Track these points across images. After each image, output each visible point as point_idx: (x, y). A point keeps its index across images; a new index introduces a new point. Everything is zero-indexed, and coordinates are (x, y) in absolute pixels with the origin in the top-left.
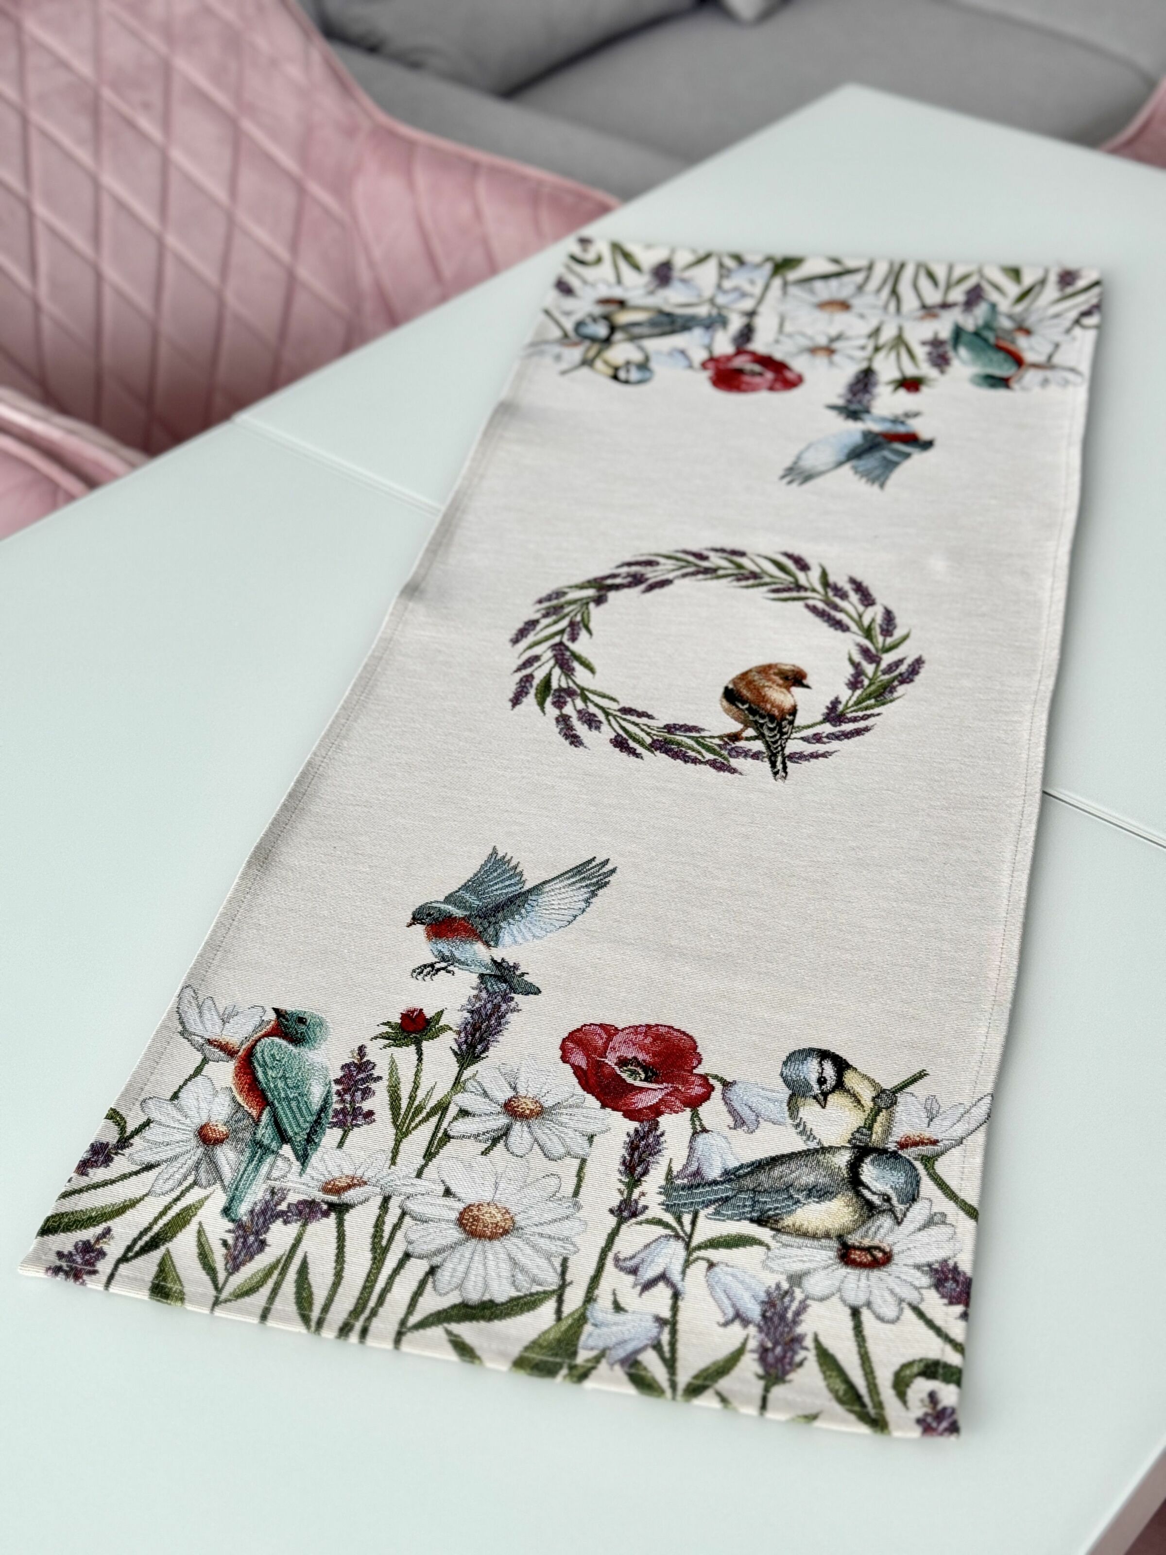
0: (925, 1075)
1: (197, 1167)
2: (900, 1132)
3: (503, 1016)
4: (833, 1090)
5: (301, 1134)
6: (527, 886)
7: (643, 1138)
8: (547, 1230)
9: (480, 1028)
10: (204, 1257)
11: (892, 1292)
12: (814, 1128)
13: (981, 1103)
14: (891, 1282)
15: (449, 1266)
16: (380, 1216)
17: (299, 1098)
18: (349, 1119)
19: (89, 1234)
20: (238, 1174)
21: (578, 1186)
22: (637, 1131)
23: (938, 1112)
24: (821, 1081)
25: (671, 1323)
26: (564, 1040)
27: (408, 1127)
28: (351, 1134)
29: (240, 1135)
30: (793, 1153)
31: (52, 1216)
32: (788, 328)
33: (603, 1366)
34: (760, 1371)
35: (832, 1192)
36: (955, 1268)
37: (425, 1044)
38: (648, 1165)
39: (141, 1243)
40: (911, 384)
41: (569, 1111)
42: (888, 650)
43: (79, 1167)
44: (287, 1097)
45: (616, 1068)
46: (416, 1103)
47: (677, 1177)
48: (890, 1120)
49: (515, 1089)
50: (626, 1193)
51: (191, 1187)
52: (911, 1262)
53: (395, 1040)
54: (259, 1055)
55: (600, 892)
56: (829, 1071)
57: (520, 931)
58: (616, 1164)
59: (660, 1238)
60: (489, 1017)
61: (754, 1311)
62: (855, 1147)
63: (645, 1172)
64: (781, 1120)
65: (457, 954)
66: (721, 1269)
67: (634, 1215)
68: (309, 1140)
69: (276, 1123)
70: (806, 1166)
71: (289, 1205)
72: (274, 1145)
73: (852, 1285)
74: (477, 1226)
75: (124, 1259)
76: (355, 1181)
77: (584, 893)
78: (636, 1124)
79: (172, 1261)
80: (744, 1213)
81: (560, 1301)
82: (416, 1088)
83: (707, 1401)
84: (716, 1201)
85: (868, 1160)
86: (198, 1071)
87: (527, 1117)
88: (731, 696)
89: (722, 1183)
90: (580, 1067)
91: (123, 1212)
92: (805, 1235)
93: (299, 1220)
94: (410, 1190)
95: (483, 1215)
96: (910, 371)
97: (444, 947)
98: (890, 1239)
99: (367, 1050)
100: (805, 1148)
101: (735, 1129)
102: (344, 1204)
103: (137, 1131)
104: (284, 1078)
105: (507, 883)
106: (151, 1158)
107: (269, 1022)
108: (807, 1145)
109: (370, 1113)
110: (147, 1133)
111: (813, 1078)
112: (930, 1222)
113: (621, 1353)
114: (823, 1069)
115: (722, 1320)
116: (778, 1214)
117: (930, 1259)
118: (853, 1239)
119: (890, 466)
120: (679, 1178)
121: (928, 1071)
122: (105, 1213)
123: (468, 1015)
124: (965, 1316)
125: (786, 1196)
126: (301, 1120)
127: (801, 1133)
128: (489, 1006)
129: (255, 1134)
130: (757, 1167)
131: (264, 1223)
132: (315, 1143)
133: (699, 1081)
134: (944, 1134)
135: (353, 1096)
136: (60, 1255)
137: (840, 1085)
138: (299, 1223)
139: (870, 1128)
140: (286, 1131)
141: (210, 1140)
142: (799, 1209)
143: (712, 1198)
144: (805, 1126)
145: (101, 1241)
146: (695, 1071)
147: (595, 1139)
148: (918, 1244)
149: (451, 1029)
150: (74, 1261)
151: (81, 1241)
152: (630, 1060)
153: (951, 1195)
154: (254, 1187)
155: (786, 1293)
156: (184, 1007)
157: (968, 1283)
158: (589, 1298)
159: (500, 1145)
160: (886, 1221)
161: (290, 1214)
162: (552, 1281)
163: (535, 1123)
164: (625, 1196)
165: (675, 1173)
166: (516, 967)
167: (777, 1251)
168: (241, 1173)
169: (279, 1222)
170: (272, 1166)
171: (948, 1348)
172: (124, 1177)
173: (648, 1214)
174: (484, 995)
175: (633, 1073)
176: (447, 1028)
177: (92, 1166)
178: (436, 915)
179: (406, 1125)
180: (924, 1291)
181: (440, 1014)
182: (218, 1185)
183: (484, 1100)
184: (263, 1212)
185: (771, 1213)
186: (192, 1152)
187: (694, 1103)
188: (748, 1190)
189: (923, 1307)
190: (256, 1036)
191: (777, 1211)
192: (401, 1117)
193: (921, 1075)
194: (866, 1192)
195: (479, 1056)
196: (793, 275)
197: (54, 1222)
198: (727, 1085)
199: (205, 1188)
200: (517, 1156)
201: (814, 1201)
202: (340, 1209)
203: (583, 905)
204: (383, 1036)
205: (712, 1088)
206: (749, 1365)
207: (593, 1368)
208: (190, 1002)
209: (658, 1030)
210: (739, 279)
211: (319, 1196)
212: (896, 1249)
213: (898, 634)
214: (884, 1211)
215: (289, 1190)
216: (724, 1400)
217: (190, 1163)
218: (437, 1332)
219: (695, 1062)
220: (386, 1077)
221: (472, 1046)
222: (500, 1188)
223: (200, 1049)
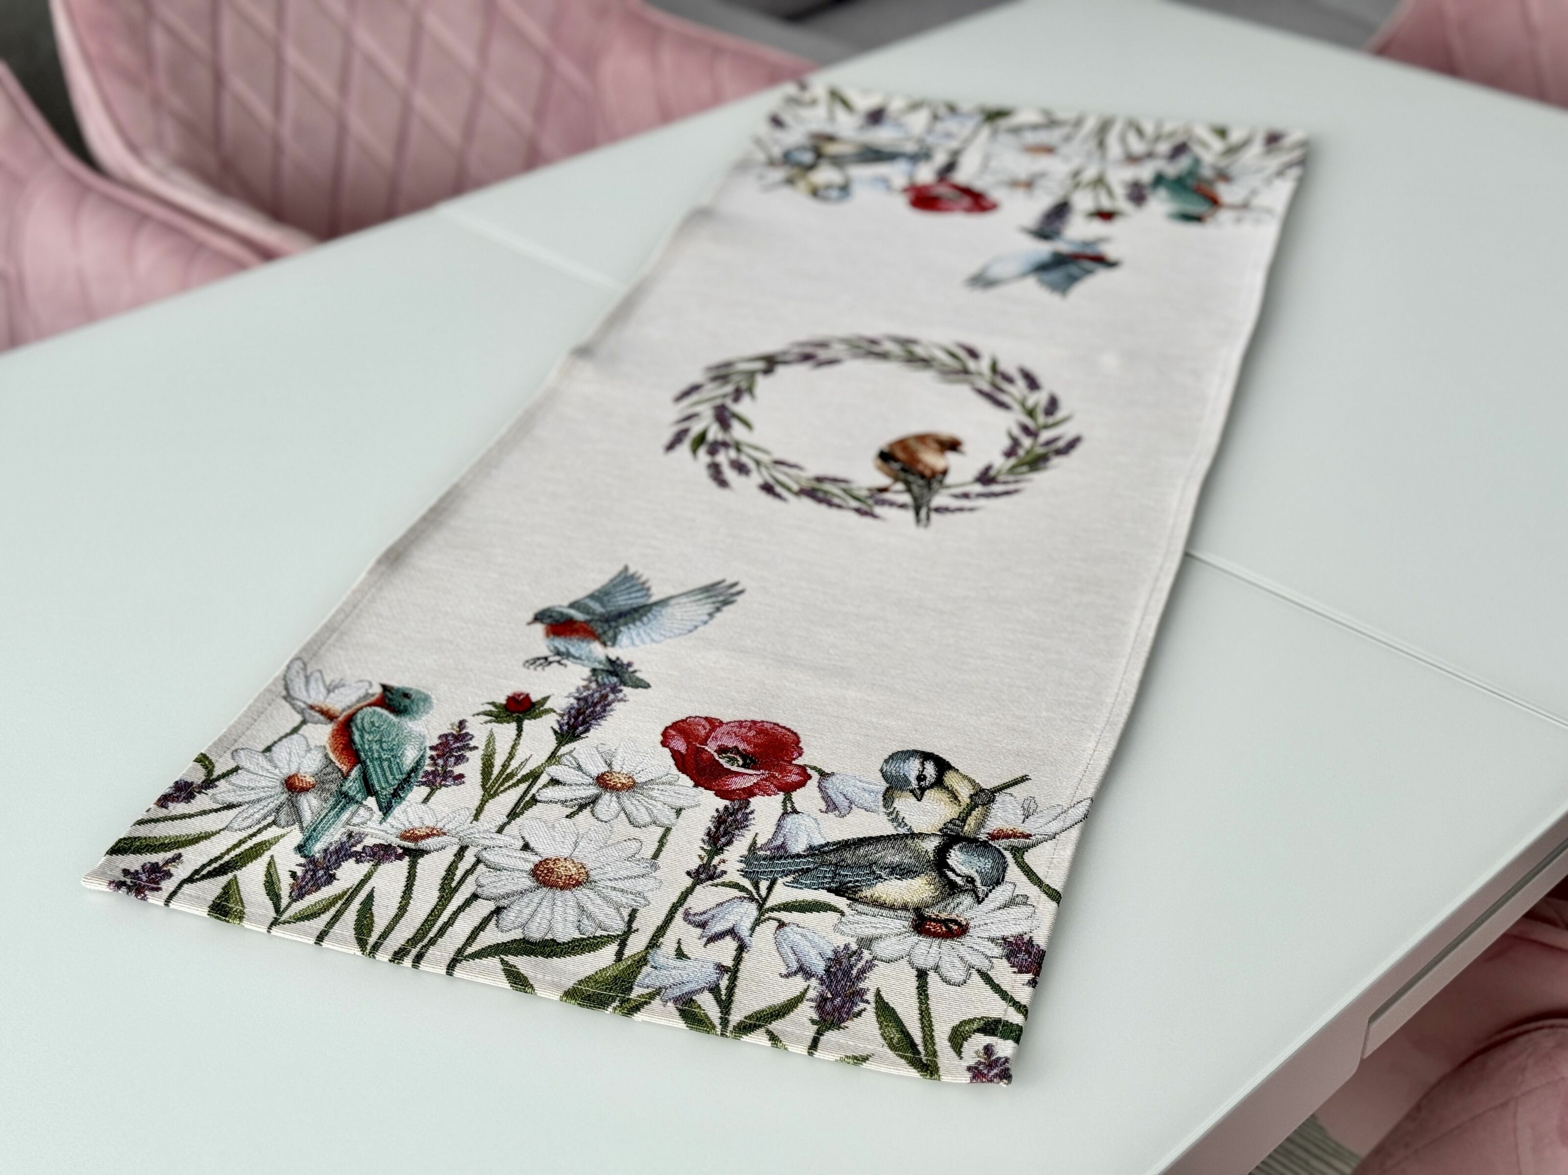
0: (1027, 779)
1: (278, 810)
2: (994, 824)
3: (609, 704)
4: (932, 786)
5: (388, 789)
6: (653, 599)
7: (731, 814)
8: (620, 885)
9: (584, 712)
10: (271, 886)
11: (962, 958)
12: (906, 816)
13: (1079, 805)
14: (963, 951)
15: (516, 908)
16: (454, 861)
17: (392, 759)
18: (439, 780)
19: (159, 858)
20: (318, 818)
21: (659, 851)
22: (726, 808)
23: (1034, 811)
24: (921, 778)
25: (733, 972)
26: (667, 728)
27: (497, 790)
28: (438, 792)
29: (327, 786)
30: (881, 836)
31: (124, 839)
32: (993, 164)
33: (657, 1002)
34: (816, 1017)
35: (917, 872)
36: (1031, 940)
37: (527, 723)
38: (733, 837)
39: (209, 868)
40: (1106, 216)
41: (661, 787)
42: (1046, 427)
43: (159, 800)
44: (380, 758)
45: (716, 755)
46: (509, 771)
47: (761, 849)
48: (985, 816)
49: (610, 765)
50: (706, 859)
51: (269, 825)
52: (986, 935)
53: (496, 717)
54: (359, 721)
55: (726, 609)
56: (930, 770)
57: (639, 635)
58: (701, 833)
59: (734, 899)
60: (595, 705)
61: (819, 967)
62: (945, 834)
63: (729, 843)
64: (874, 808)
65: (572, 650)
66: (792, 929)
67: (711, 878)
68: (395, 794)
69: (365, 779)
70: (893, 848)
71: (364, 848)
72: (359, 797)
73: (922, 951)
74: (550, 877)
75: (190, 880)
76: (435, 832)
77: (709, 608)
78: (727, 802)
79: (237, 886)
80: (823, 883)
81: (623, 945)
82: (511, 756)
83: (759, 1038)
84: (795, 872)
85: (956, 847)
86: (295, 730)
87: (618, 790)
88: (885, 457)
89: (805, 857)
90: (679, 752)
91: (197, 842)
92: (882, 905)
93: (372, 861)
94: (487, 842)
95: (558, 868)
96: (1106, 204)
97: (560, 644)
98: (968, 915)
99: (467, 724)
100: (895, 833)
101: (826, 812)
102: (419, 850)
103: (224, 776)
104: (380, 742)
105: (633, 595)
106: (232, 799)
107: (373, 695)
108: (897, 830)
109: (461, 776)
110: (233, 778)
111: (912, 776)
112: (1011, 903)
113: (677, 992)
114: (924, 768)
115: (784, 972)
116: (859, 886)
117: (1006, 933)
118: (931, 912)
119: (1073, 280)
120: (762, 850)
121: (1031, 776)
122: (178, 842)
123: (573, 701)
124: (1033, 983)
125: (868, 872)
126: (390, 778)
127: (893, 820)
128: (597, 695)
129: (342, 786)
130: (843, 845)
131: (336, 860)
132: (401, 797)
133: (797, 771)
134: (1038, 830)
135: (446, 762)
136: (126, 872)
137: (939, 783)
138: (372, 863)
139: (964, 821)
140: (373, 785)
141: (296, 789)
142: (880, 884)
143: (793, 869)
144: (897, 814)
145: (170, 864)
146: (794, 762)
147: (683, 812)
148: (995, 920)
149: (554, 712)
150: (139, 879)
151: (149, 863)
152: (730, 748)
153: (1036, 880)
154: (332, 830)
155: (855, 953)
156: (292, 674)
157: (1042, 955)
158: (654, 943)
159: (587, 812)
160: (967, 900)
161: (363, 855)
162: (618, 926)
163: (625, 796)
164: (705, 862)
165: (759, 846)
166: (630, 665)
167: (851, 917)
168: (322, 817)
169: (352, 861)
170: (353, 814)
171: (1012, 1010)
172: (204, 813)
173: (726, 879)
174: (594, 685)
175: (732, 760)
176: (551, 711)
177: (173, 801)
178: (558, 617)
179: (495, 789)
180: (994, 960)
181: (545, 699)
182: (297, 826)
183: (577, 772)
184: (337, 851)
185: (850, 885)
186: (276, 797)
187: (788, 789)
188: (831, 864)
189: (991, 974)
190: (359, 705)
191: (857, 884)
192: (491, 781)
193: (1024, 779)
194: (950, 874)
195: (578, 736)
196: (1004, 123)
197: (125, 843)
198: (823, 775)
199: (283, 827)
200: (602, 821)
201: (896, 878)
202: (415, 855)
203: (706, 618)
204: (486, 713)
205: (810, 777)
206: (806, 1011)
207: (646, 1003)
208: (298, 673)
209: (763, 726)
210: (951, 125)
211: (395, 841)
212: (972, 924)
213: (1060, 415)
214: (966, 890)
215: (367, 835)
216: (774, 1038)
217: (272, 806)
218: (494, 962)
219: (796, 754)
220: (482, 747)
221: (573, 728)
222: (580, 847)
223: (301, 712)
